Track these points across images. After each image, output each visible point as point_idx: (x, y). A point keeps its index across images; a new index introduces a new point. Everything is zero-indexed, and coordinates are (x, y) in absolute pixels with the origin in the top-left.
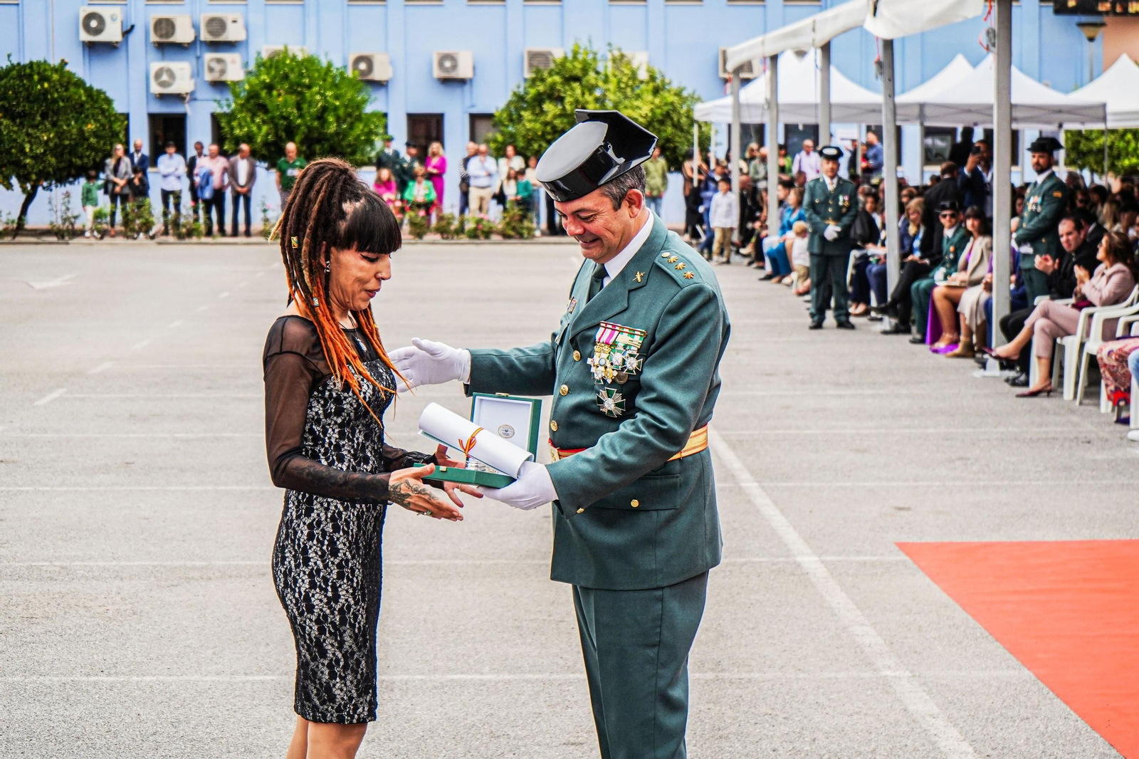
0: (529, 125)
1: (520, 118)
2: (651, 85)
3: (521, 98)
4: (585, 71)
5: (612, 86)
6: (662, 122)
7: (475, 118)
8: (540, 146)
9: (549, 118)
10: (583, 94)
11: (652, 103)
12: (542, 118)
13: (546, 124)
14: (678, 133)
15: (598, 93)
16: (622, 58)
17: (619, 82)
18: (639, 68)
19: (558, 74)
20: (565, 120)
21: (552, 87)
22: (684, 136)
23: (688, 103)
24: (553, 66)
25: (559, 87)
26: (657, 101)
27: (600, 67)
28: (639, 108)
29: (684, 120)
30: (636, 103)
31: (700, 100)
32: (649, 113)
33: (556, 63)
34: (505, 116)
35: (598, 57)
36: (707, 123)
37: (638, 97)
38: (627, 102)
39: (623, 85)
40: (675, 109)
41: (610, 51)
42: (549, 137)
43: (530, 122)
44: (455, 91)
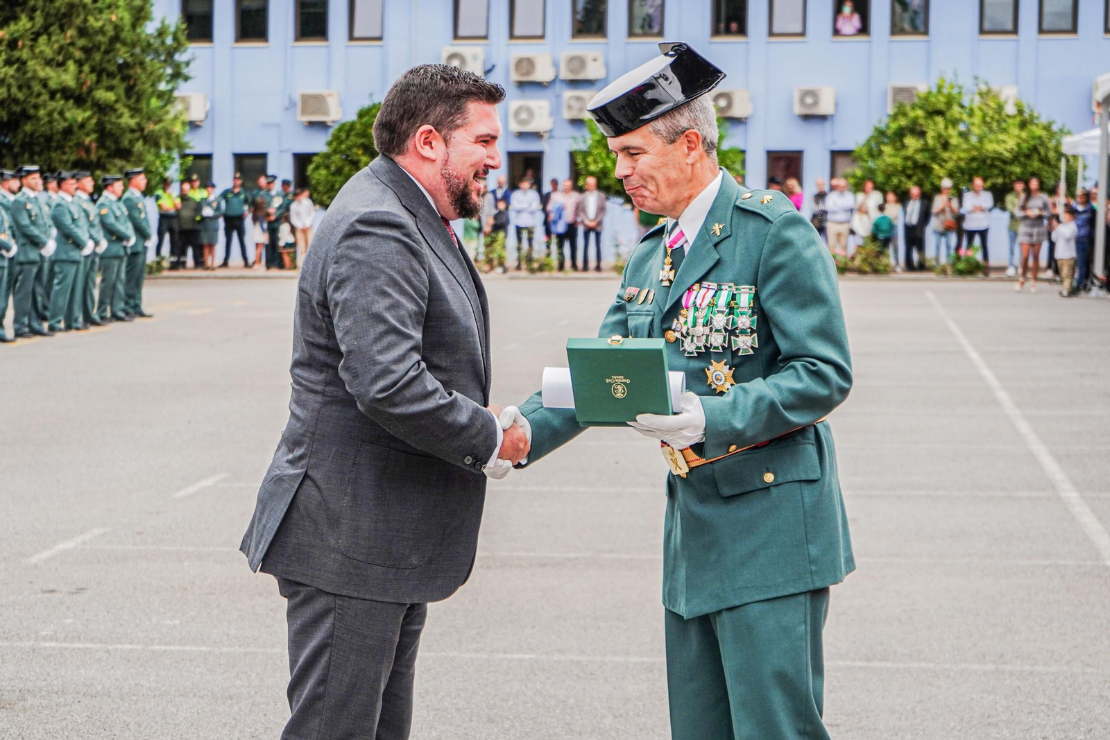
0: (889, 160)
1: (880, 152)
2: (1018, 119)
3: (882, 132)
4: (949, 104)
5: (977, 120)
6: (1028, 157)
7: (835, 154)
8: (900, 182)
9: (910, 152)
10: (946, 128)
11: (1019, 137)
12: (903, 153)
13: (906, 158)
14: (1046, 168)
15: (962, 128)
16: (989, 92)
17: (984, 116)
18: (1006, 102)
19: (921, 108)
20: (927, 155)
21: (915, 121)
22: (1049, 170)
23: (1057, 137)
24: (916, 100)
25: (921, 121)
26: (1024, 135)
27: (966, 101)
28: (1004, 142)
29: (1052, 154)
30: (1002, 137)
31: (1069, 133)
32: (1014, 147)
33: (919, 97)
34: (865, 151)
35: (964, 90)
36: (1075, 157)
37: (1004, 131)
38: (992, 136)
39: (988, 119)
40: (1043, 144)
41: (977, 85)
42: (910, 172)
43: (890, 157)
44: (816, 128)
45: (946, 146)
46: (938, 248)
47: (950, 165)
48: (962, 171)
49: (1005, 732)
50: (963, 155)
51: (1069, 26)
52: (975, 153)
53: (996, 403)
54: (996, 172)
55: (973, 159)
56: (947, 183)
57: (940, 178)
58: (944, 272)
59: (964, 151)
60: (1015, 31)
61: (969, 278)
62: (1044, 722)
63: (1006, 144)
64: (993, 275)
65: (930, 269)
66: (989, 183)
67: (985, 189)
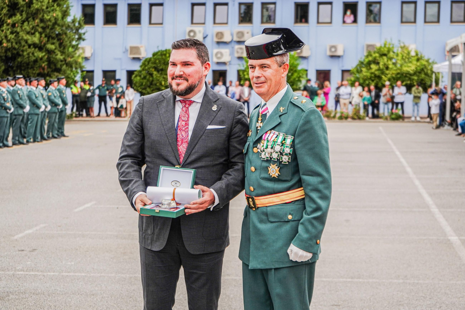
0: (365, 74)
1: (361, 71)
2: (416, 58)
3: (362, 63)
4: (389, 51)
5: (400, 58)
6: (420, 73)
7: (343, 71)
8: (369, 83)
9: (373, 71)
10: (388, 61)
11: (416, 65)
12: (371, 71)
13: (372, 73)
14: (427, 77)
15: (394, 61)
16: (404, 47)
17: (403, 56)
18: (411, 51)
19: (378, 53)
20: (380, 72)
21: (375, 58)
22: (429, 78)
23: (431, 65)
24: (376, 50)
25: (378, 58)
26: (418, 64)
27: (395, 50)
28: (410, 67)
29: (429, 72)
30: (410, 65)
31: (436, 63)
32: (414, 69)
33: (376, 48)
34: (355, 70)
35: (394, 46)
36: (438, 73)
37: (410, 62)
38: (405, 64)
39: (404, 58)
40: (425, 67)
41: (400, 44)
42: (373, 79)
43: (365, 73)
44: (336, 61)
45: (387, 68)
46: (384, 109)
47: (389, 76)
48: (394, 78)
49: (406, 308)
50: (394, 72)
51: (436, 20)
52: (399, 71)
53: (406, 173)
54: (407, 79)
55: (398, 74)
56: (387, 83)
57: (385, 81)
58: (386, 119)
59: (395, 70)
60: (415, 22)
61: (396, 121)
62: (422, 304)
63: (411, 68)
64: (406, 120)
65: (381, 118)
66: (404, 83)
67: (402, 85)
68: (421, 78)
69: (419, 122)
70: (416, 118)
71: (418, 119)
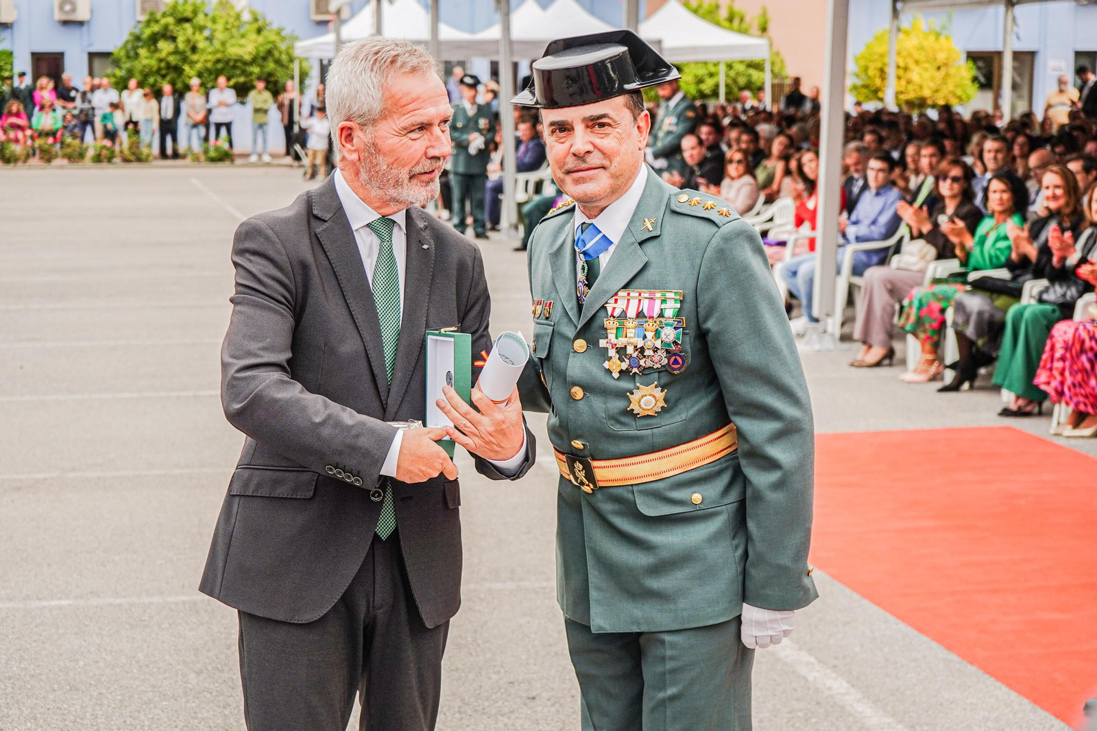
0: (145, 62)
1: (137, 55)
2: (255, 26)
3: (138, 38)
4: (195, 12)
5: (220, 26)
6: (264, 59)
7: (92, 56)
8: (156, 81)
9: (163, 55)
10: (194, 34)
11: (255, 41)
12: (157, 55)
13: (161, 60)
14: (279, 68)
15: (206, 33)
17: (226, 23)
18: (242, 11)
19: (171, 15)
20: (178, 57)
21: (166, 28)
22: (284, 70)
23: (288, 41)
24: (165, 9)
25: (171, 27)
26: (261, 39)
27: (208, 10)
28: (243, 46)
29: (284, 58)
30: (243, 41)
32: (253, 51)
33: (168, 7)
34: (122, 53)
37: (243, 36)
38: (233, 41)
39: (229, 26)
40: (276, 47)
42: (163, 72)
43: (146, 59)
44: (74, 32)
45: (194, 49)
46: (189, 138)
47: (199, 66)
48: (210, 72)
50: (210, 57)
52: (219, 56)
54: (238, 72)
55: (218, 61)
56: (195, 82)
58: (196, 159)
59: (210, 53)
61: (220, 164)
63: (245, 48)
64: (238, 161)
65: (184, 157)
66: (232, 82)
67: (228, 87)
68: (267, 70)
69: (268, 165)
70: (260, 156)
71: (266, 158)
